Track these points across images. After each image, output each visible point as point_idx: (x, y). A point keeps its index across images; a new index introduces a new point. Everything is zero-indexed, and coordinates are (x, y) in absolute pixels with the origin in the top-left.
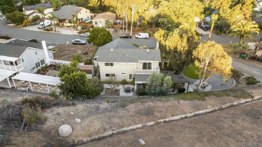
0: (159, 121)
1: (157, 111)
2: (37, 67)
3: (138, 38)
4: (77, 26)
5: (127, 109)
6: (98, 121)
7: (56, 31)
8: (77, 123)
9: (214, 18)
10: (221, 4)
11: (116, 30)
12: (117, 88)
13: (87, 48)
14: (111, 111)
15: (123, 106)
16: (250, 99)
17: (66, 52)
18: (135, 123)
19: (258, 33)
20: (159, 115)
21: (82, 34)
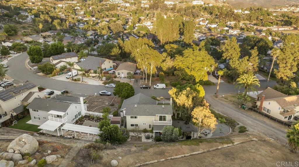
0: (168, 158)
1: (167, 152)
2: (76, 118)
3: (156, 88)
4: (102, 77)
5: (148, 151)
6: (132, 158)
7: (83, 82)
8: (120, 159)
9: (220, 74)
10: (231, 55)
11: (137, 80)
12: (140, 136)
13: (113, 99)
14: (138, 152)
15: (146, 149)
16: (231, 144)
17: (96, 103)
18: (153, 160)
19: (259, 85)
20: (168, 155)
21: (107, 85)
